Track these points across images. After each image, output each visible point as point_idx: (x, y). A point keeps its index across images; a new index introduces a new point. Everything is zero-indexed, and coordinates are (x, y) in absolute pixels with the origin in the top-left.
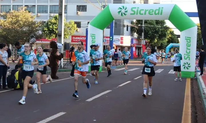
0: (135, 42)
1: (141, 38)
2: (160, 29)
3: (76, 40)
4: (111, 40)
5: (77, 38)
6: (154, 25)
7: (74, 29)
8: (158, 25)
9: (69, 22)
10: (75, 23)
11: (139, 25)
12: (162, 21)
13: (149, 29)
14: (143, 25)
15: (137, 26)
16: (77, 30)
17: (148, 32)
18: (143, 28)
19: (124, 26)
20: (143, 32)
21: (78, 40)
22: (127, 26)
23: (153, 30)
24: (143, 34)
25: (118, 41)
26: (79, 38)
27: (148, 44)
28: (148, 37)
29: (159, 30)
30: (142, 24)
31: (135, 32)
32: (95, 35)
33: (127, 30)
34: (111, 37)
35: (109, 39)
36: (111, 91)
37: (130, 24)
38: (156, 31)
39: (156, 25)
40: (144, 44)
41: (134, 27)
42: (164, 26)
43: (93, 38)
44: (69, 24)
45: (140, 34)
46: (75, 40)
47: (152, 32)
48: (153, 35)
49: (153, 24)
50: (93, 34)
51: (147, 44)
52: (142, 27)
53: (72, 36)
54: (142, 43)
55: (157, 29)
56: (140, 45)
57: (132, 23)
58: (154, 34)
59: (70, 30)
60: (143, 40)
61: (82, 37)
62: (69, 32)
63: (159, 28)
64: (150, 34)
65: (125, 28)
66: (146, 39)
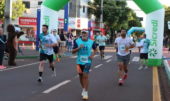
0: (92, 25)
1: (100, 20)
2: (121, 11)
3: (25, 23)
4: (66, 22)
5: (25, 20)
6: (115, 6)
7: (22, 10)
8: (119, 7)
9: (16, 2)
10: (24, 2)
11: (97, 6)
12: (123, 2)
13: (109, 10)
14: (102, 6)
15: (95, 7)
16: (25, 11)
17: (107, 14)
18: (102, 9)
19: (80, 7)
20: (101, 14)
21: (27, 22)
22: (84, 7)
23: (113, 12)
24: (102, 16)
25: (73, 23)
26: (28, 20)
27: (107, 27)
28: (108, 19)
29: (119, 11)
30: (100, 5)
31: (93, 13)
32: (49, 17)
33: (84, 11)
34: (66, 20)
35: (63, 22)
36: (70, 81)
37: (86, 5)
38: (116, 13)
39: (116, 6)
40: (103, 28)
41: (92, 8)
42: (126, 7)
43: (47, 20)
44: (17, 4)
45: (98, 16)
46: (23, 23)
47: (112, 13)
48: (112, 17)
49: (113, 5)
50: (46, 16)
51: (105, 28)
52: (100, 8)
53: (20, 18)
54: (101, 27)
55: (117, 11)
56: (99, 28)
57: (89, 3)
58: (114, 16)
59: (17, 10)
60: (101, 22)
61: (31, 18)
62: (16, 13)
63: (119, 9)
64: (110, 16)
65: (82, 10)
66: (105, 22)
